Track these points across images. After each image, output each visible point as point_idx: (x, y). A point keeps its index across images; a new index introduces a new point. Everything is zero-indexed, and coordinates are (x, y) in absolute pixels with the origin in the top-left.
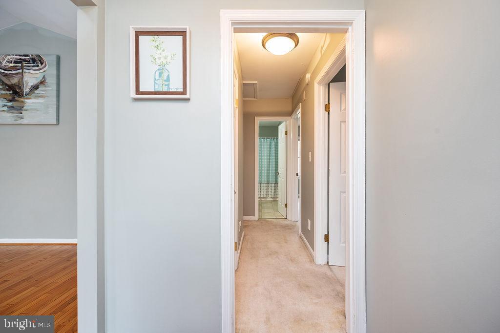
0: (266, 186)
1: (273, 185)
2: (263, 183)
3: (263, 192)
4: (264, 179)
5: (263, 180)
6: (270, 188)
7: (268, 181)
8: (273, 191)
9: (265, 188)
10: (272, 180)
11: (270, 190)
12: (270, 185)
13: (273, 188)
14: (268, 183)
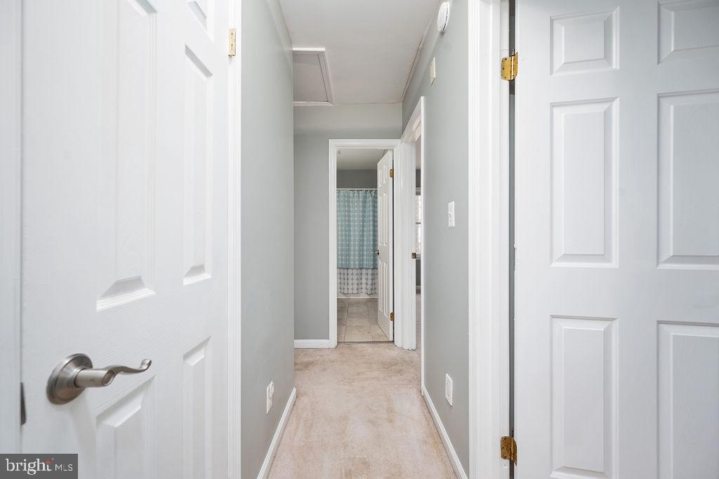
0: (357, 274)
1: (370, 272)
2: (352, 269)
3: (353, 284)
4: (354, 261)
5: (352, 263)
6: (364, 277)
7: (360, 265)
8: (370, 282)
9: (355, 277)
10: (368, 262)
11: (364, 281)
12: (364, 271)
13: (370, 277)
14: (361, 269)
